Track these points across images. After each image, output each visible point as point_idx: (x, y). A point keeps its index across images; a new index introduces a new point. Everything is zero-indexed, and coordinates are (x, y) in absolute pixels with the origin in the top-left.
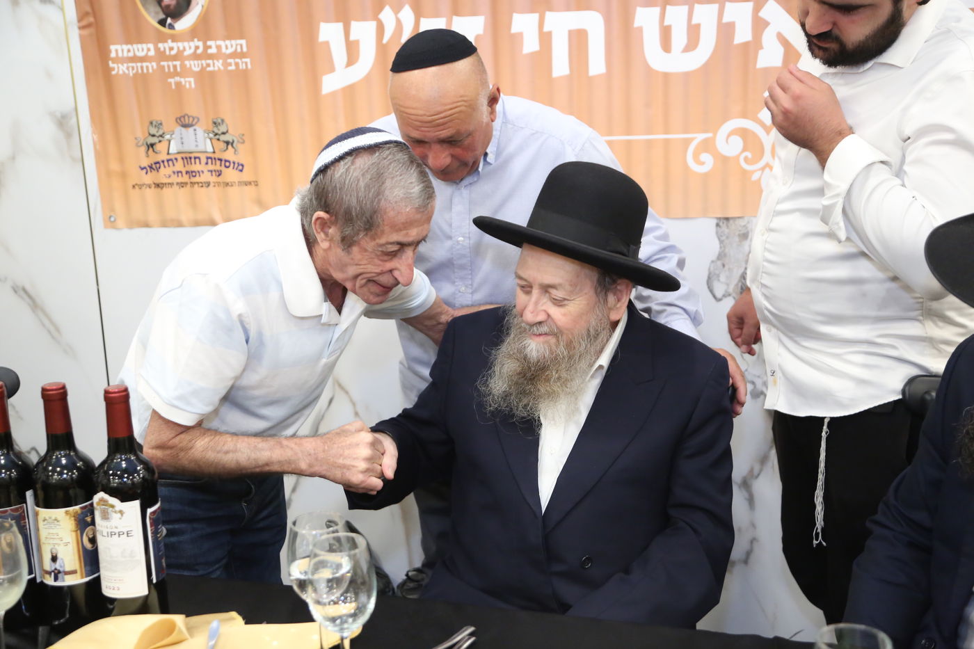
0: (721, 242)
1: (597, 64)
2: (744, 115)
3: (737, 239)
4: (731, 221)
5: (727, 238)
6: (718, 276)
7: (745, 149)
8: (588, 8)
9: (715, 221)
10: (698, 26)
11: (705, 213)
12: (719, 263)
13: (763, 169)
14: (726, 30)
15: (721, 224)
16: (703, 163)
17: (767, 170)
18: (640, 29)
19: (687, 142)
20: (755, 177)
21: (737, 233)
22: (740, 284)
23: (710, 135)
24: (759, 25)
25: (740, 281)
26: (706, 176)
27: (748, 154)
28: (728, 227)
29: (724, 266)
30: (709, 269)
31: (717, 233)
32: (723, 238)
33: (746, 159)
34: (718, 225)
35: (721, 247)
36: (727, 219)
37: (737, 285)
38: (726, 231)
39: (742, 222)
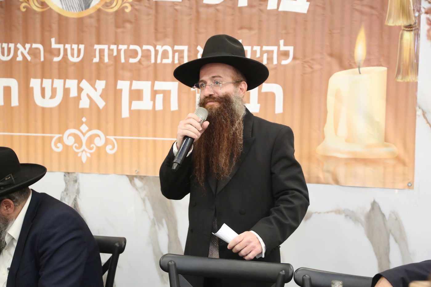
0: (66, 183)
1: (15, 102)
2: (75, 128)
3: (72, 182)
4: (70, 174)
5: (69, 181)
6: (65, 199)
7: (75, 143)
8: (11, 77)
9: (63, 174)
10: (56, 88)
11: (59, 170)
12: (65, 193)
13: (82, 152)
14: (66, 91)
15: (66, 175)
16: (58, 148)
17: (84, 152)
18: (32, 88)
19: (51, 138)
20: (79, 155)
21: (73, 179)
22: (74, 203)
23: (61, 135)
24: (80, 90)
25: (74, 201)
26: (59, 153)
27: (77, 145)
28: (69, 176)
29: (67, 194)
30: (61, 195)
31: (64, 179)
32: (67, 182)
33: (76, 147)
34: (65, 176)
35: (66, 186)
36: (69, 173)
37: (72, 203)
38: (68, 178)
39: (75, 175)
